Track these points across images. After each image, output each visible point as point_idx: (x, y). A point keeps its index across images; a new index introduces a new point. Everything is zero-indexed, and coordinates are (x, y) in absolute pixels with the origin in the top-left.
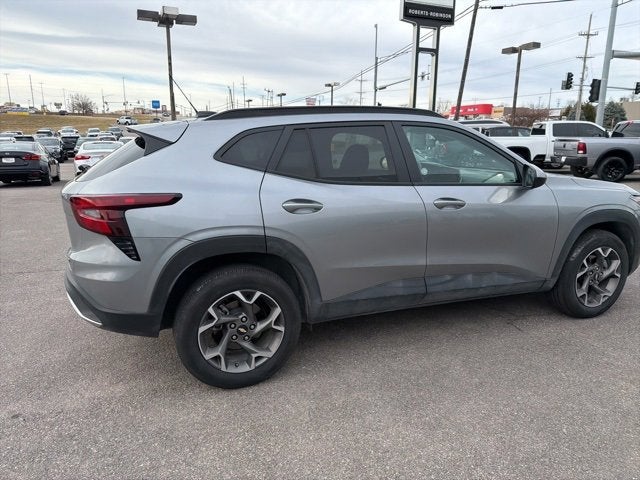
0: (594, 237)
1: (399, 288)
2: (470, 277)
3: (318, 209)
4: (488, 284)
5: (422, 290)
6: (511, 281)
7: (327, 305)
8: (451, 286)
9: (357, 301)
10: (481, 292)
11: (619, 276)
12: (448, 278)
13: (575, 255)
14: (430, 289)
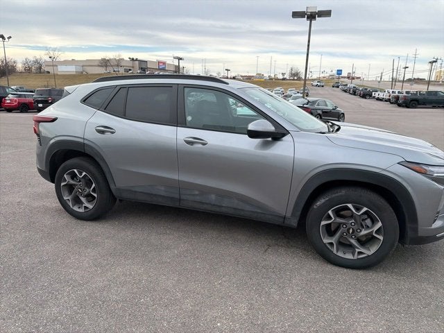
0: (343, 192)
1: (161, 190)
2: (213, 197)
3: (113, 133)
4: (227, 205)
5: (177, 196)
6: (248, 208)
7: (119, 189)
8: (198, 199)
9: (136, 192)
10: (224, 210)
11: (381, 238)
12: (197, 193)
13: (318, 203)
14: (183, 197)
